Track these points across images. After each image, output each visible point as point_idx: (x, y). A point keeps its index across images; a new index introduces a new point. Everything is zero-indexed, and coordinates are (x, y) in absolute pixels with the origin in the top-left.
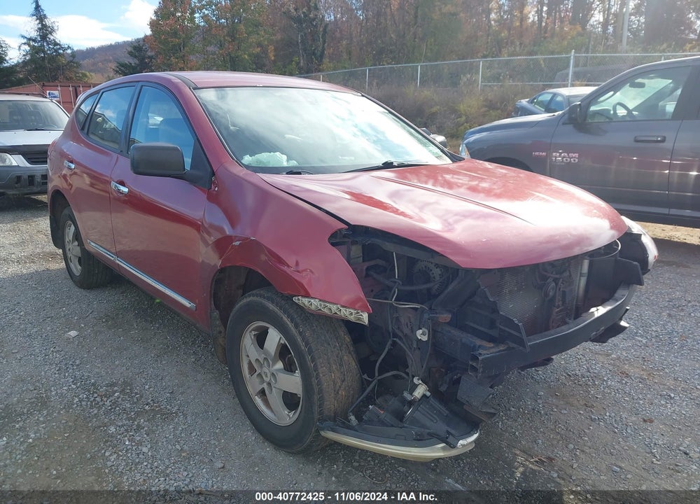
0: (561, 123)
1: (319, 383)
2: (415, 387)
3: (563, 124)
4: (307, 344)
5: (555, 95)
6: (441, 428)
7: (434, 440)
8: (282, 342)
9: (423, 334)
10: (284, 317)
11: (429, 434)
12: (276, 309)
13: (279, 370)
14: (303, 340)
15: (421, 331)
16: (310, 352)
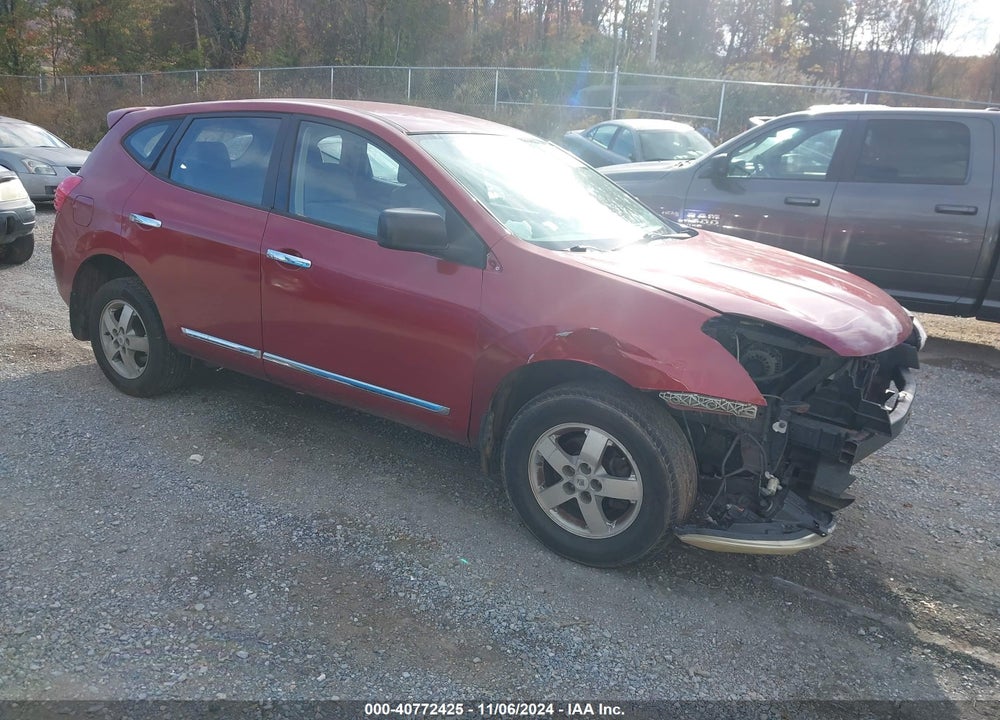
0: (696, 176)
1: (675, 485)
2: (766, 482)
3: (700, 177)
4: (659, 444)
5: (621, 128)
6: (808, 519)
7: (806, 530)
8: (610, 444)
9: (781, 426)
10: (624, 416)
11: (799, 526)
12: (610, 408)
13: (603, 476)
14: (654, 440)
15: (777, 424)
16: (663, 452)
